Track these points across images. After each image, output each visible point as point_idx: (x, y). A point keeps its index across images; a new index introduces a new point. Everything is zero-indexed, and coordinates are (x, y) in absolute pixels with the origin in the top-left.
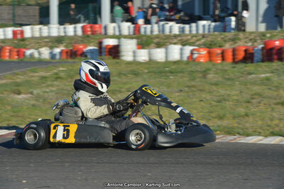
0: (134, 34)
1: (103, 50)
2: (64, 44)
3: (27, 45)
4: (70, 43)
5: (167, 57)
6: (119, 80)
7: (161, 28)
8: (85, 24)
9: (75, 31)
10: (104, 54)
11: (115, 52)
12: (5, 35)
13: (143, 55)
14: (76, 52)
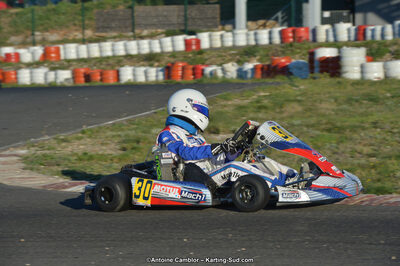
0: (356, 39)
1: (316, 64)
2: (258, 57)
3: (206, 60)
4: (267, 55)
7: (397, 29)
8: (284, 28)
9: (270, 38)
10: (317, 69)
11: (333, 67)
12: (173, 46)
13: (376, 71)
14: (275, 67)
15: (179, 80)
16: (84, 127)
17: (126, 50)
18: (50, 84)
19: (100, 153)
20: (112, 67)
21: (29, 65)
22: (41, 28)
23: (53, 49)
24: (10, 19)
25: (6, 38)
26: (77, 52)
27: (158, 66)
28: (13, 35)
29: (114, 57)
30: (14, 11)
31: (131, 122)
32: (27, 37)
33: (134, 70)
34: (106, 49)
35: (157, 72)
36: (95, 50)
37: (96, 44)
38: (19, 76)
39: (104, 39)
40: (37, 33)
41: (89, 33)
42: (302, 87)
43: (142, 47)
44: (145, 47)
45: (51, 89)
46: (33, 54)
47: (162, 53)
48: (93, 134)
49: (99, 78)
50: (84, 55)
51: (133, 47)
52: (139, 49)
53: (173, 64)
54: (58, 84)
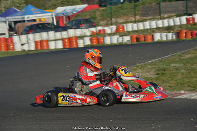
12: (180, 22)
15: (184, 39)
16: (138, 64)
17: (156, 25)
18: (120, 43)
19: (146, 76)
20: (150, 34)
21: (110, 35)
22: (115, 16)
23: (121, 26)
24: (100, 13)
25: (98, 23)
26: (133, 27)
27: (173, 32)
28: (102, 21)
29: (151, 29)
30: (102, 9)
31: (160, 61)
32: (108, 21)
33: (161, 35)
34: (147, 25)
35: (172, 35)
36: (141, 26)
37: (142, 23)
38: (105, 40)
39: (146, 20)
40: (113, 19)
41: (138, 18)
43: (164, 23)
44: (166, 23)
45: (120, 46)
46: (111, 29)
47: (175, 26)
48: (142, 68)
49: (143, 39)
50: (136, 28)
51: (160, 23)
52: (163, 24)
53: (180, 31)
54: (124, 43)
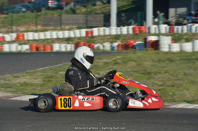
0: (170, 33)
1: (147, 44)
2: (121, 40)
3: (95, 41)
4: (124, 39)
5: (193, 49)
6: (159, 65)
7: (189, 28)
8: (135, 26)
9: (128, 31)
10: (148, 46)
11: (156, 45)
12: (80, 34)
13: (176, 47)
14: (128, 45)
17: (57, 36)
18: (19, 51)
20: (49, 44)
21: (9, 42)
22: (16, 24)
23: (21, 34)
26: (33, 36)
28: (3, 28)
29: (51, 39)
30: (3, 16)
32: (9, 29)
33: (60, 46)
34: (48, 35)
35: (71, 46)
36: (42, 36)
37: (43, 33)
38: (3, 47)
39: (47, 30)
40: (14, 27)
41: (39, 27)
42: (139, 54)
44: (66, 34)
45: (20, 54)
46: (11, 37)
47: (75, 37)
49: (43, 49)
50: (37, 38)
51: (61, 34)
52: (64, 35)
53: (79, 42)
54: (23, 52)
